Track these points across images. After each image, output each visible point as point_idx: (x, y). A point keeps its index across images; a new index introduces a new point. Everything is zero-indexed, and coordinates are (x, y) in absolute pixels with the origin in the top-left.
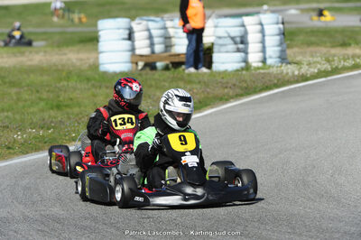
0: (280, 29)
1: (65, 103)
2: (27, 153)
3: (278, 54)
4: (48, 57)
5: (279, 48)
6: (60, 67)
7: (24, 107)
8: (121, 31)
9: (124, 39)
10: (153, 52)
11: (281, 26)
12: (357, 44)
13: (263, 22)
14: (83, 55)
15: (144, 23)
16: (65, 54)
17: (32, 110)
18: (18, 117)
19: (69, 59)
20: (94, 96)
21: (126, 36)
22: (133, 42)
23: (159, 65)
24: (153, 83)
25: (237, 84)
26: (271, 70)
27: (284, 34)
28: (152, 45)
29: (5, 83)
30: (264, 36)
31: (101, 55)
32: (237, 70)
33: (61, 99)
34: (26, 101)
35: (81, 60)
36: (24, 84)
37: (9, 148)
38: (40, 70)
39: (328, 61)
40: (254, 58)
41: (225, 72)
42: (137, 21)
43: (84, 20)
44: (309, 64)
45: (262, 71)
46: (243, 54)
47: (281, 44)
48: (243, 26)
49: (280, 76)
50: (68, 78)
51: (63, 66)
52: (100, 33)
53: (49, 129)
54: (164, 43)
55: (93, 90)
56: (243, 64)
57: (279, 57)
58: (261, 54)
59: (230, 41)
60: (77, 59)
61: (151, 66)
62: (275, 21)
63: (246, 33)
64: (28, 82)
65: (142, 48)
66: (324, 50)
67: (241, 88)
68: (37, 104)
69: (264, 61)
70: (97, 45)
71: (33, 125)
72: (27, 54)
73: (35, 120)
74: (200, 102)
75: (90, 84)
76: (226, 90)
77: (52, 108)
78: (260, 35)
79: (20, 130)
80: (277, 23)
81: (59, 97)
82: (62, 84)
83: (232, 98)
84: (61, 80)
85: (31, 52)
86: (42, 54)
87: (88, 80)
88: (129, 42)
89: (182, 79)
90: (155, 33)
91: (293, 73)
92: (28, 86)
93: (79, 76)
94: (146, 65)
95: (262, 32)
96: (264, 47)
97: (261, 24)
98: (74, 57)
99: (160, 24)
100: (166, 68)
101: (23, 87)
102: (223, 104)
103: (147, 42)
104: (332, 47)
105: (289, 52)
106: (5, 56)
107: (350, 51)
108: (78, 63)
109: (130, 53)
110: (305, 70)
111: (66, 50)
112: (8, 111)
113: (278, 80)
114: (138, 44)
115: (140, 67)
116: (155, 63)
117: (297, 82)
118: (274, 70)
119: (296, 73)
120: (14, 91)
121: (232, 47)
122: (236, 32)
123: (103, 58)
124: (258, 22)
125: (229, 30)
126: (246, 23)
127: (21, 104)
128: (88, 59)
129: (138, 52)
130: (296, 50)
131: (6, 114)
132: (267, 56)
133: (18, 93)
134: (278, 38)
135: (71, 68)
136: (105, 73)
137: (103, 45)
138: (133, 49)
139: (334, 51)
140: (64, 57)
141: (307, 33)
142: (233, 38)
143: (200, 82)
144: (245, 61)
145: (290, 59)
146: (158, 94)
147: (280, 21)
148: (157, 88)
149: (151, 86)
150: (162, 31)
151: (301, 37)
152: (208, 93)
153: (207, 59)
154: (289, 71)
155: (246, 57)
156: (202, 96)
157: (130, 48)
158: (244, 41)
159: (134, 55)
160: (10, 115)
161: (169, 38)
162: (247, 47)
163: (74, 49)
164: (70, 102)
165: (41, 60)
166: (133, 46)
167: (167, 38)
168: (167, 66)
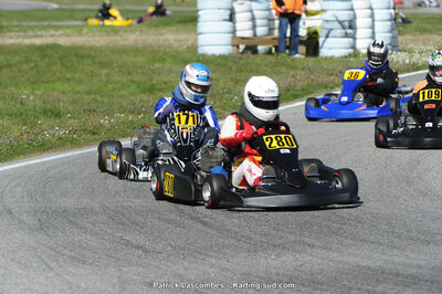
0: (391, 14)
1: (159, 87)
3: (389, 41)
4: (144, 37)
5: (390, 35)
6: (156, 48)
7: (113, 90)
8: (222, 11)
9: (225, 20)
10: (255, 35)
11: (392, 11)
13: (374, 6)
14: (181, 36)
15: (248, 3)
16: (162, 34)
17: (122, 93)
18: (106, 100)
19: (166, 40)
21: (227, 17)
22: (234, 23)
23: (261, 48)
24: (254, 67)
28: (254, 27)
29: (95, 63)
30: (373, 21)
31: (200, 37)
32: (345, 57)
33: (154, 82)
34: (116, 83)
35: (180, 41)
36: (115, 65)
37: (94, 134)
38: (135, 50)
40: (362, 45)
41: (332, 58)
42: (239, 2)
44: (421, 53)
46: (351, 40)
47: (392, 30)
48: (352, 9)
50: (163, 60)
51: (159, 47)
52: (200, 13)
53: (139, 114)
54: (268, 25)
56: (351, 51)
57: (390, 45)
59: (337, 25)
60: (175, 40)
61: (252, 49)
62: (386, 5)
63: (355, 17)
64: (120, 62)
65: (244, 30)
68: (128, 87)
70: (196, 25)
71: (122, 109)
72: (121, 33)
73: (124, 104)
74: (303, 89)
76: (332, 78)
77: (144, 92)
78: (370, 20)
79: (108, 114)
80: (389, 8)
81: (151, 80)
82: (156, 66)
84: (155, 61)
86: (138, 33)
87: (184, 62)
88: (230, 24)
89: (285, 64)
90: (257, 14)
91: (404, 61)
92: (119, 67)
93: (174, 58)
94: (247, 48)
95: (372, 16)
96: (374, 33)
97: (371, 9)
98: (170, 37)
99: (264, 5)
100: (269, 52)
101: (113, 69)
103: (250, 23)
105: (400, 38)
106: (97, 33)
108: (176, 45)
109: (231, 35)
110: (416, 58)
111: (163, 30)
112: (95, 94)
114: (239, 25)
115: (241, 50)
116: (256, 46)
117: (408, 71)
119: (407, 61)
120: (104, 71)
121: (340, 32)
122: (344, 16)
123: (202, 40)
124: (368, 6)
125: (337, 13)
126: (355, 7)
127: (110, 87)
128: (187, 40)
129: (239, 34)
130: (408, 36)
131: (93, 96)
133: (107, 75)
134: (389, 23)
135: (168, 50)
136: (204, 55)
137: (202, 26)
138: (234, 32)
140: (161, 38)
141: (421, 19)
142: (341, 22)
143: (303, 69)
144: (353, 47)
145: (401, 47)
149: (251, 71)
150: (267, 12)
152: (312, 80)
153: (312, 44)
154: (400, 59)
155: (355, 43)
156: (306, 83)
157: (231, 30)
158: (352, 25)
159: (234, 37)
160: (99, 98)
161: (273, 20)
162: (355, 33)
163: (173, 29)
164: (164, 86)
165: (136, 40)
166: (234, 27)
167: (271, 20)
168: (270, 49)
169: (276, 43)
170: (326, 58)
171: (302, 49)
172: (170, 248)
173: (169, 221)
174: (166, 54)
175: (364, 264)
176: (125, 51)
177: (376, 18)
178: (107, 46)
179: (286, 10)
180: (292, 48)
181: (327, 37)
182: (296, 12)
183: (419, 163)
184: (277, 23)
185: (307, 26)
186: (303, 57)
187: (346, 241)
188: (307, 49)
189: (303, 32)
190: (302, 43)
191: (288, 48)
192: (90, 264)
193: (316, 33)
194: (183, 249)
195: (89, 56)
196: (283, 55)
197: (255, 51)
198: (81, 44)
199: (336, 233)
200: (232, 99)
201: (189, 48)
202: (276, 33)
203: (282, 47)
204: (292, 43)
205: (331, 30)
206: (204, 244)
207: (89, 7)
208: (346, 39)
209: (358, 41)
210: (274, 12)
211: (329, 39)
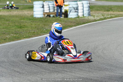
1: (23, 27)
2: (10, 42)
3: (88, 13)
4: (18, 13)
6: (22, 16)
8: (40, 5)
9: (41, 8)
10: (50, 12)
11: (89, 5)
12: (112, 10)
13: (83, 3)
14: (29, 12)
15: (47, 3)
16: (23, 12)
17: (12, 28)
18: (8, 30)
20: (32, 24)
21: (42, 7)
22: (44, 8)
23: (51, 15)
24: (49, 21)
25: (75, 22)
26: (85, 18)
27: (89, 7)
28: (49, 9)
29: (5, 20)
30: (83, 7)
32: (75, 18)
33: (21, 25)
34: (11, 25)
35: (28, 13)
37: (5, 40)
38: (16, 16)
39: (103, 16)
40: (80, 14)
41: (72, 18)
42: (45, 2)
43: (30, 2)
44: (97, 16)
45: (83, 18)
46: (77, 13)
47: (89, 10)
48: (77, 4)
49: (88, 20)
50: (24, 19)
51: (23, 15)
52: (34, 6)
53: (17, 34)
54: (53, 9)
55: (31, 23)
56: (77, 16)
57: (88, 14)
58: (82, 13)
59: (73, 9)
61: (49, 16)
62: (87, 3)
63: (78, 6)
64: (12, 20)
65: (46, 10)
66: (102, 12)
67: (76, 23)
68: (14, 26)
69: (83, 15)
70: (33, 9)
72: (12, 11)
73: (13, 32)
75: (30, 21)
76: (72, 24)
77: (19, 28)
79: (9, 34)
80: (88, 4)
81: (21, 24)
83: (73, 26)
84: (22, 19)
85: (13, 11)
86: (17, 11)
87: (30, 19)
88: (43, 8)
89: (58, 20)
90: (50, 6)
91: (92, 19)
92: (12, 21)
93: (27, 18)
94: (48, 15)
95: (83, 6)
96: (83, 11)
97: (83, 4)
98: (26, 13)
99: (52, 3)
100: (54, 17)
101: (10, 21)
102: (70, 28)
103: (48, 8)
104: (104, 11)
105: (91, 12)
106: (5, 11)
107: (110, 13)
108: (27, 15)
109: (43, 12)
110: (96, 18)
111: (24, 11)
113: (88, 21)
114: (45, 9)
115: (46, 16)
116: (50, 15)
117: (93, 22)
118: (86, 18)
119: (93, 19)
120: (8, 22)
121: (74, 11)
122: (75, 6)
123: (35, 13)
125: (73, 5)
127: (9, 27)
128: (30, 13)
129: (45, 12)
130: (93, 12)
131: (4, 29)
132: (84, 14)
133: (8, 23)
134: (88, 8)
136: (35, 18)
137: (35, 9)
138: (44, 11)
139: (105, 13)
140: (23, 13)
141: (97, 7)
142: (74, 8)
143: (64, 21)
144: (78, 15)
145: (91, 15)
146: (51, 24)
147: (89, 3)
148: (51, 22)
149: (49, 22)
150: (53, 5)
151: (95, 8)
152: (66, 24)
153: (66, 14)
154: (91, 18)
155: (78, 14)
156: (64, 25)
157: (43, 10)
158: (77, 9)
159: (44, 12)
160: (6, 30)
161: (55, 7)
162: (78, 11)
163: (26, 10)
164: (24, 26)
165: (16, 13)
166: (44, 10)
167: (54, 7)
168: (54, 16)
169: (56, 14)
170: (70, 18)
171: (63, 16)
172: (26, 72)
173: (26, 64)
174: (25, 17)
175: (82, 76)
176: (13, 16)
177: (84, 7)
178: (8, 15)
179: (59, 5)
180: (60, 15)
181: (70, 12)
182: (62, 5)
183: (97, 48)
184: (56, 8)
185: (64, 9)
186: (63, 18)
187: (77, 70)
188: (65, 16)
189: (63, 11)
190: (63, 14)
191: (59, 15)
192: (5, 77)
193: (67, 11)
194: (30, 72)
195: (3, 18)
196: (58, 17)
197: (50, 16)
198: (1, 14)
199: (74, 68)
200: (43, 30)
201: (31, 15)
202: (56, 11)
203: (57, 15)
204: (60, 14)
205: (71, 10)
206: (36, 71)
207: (3, 4)
208: (76, 13)
209: (79, 13)
210: (55, 5)
211: (71, 13)
